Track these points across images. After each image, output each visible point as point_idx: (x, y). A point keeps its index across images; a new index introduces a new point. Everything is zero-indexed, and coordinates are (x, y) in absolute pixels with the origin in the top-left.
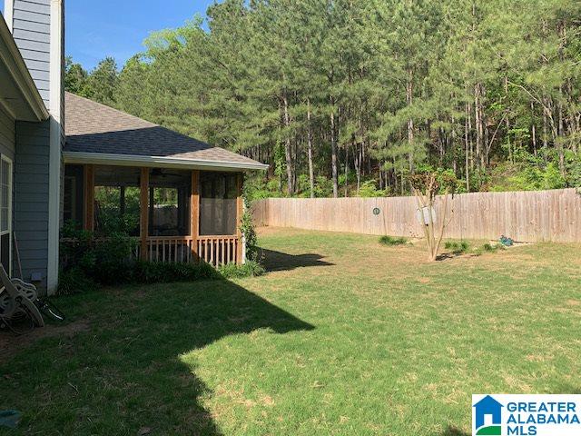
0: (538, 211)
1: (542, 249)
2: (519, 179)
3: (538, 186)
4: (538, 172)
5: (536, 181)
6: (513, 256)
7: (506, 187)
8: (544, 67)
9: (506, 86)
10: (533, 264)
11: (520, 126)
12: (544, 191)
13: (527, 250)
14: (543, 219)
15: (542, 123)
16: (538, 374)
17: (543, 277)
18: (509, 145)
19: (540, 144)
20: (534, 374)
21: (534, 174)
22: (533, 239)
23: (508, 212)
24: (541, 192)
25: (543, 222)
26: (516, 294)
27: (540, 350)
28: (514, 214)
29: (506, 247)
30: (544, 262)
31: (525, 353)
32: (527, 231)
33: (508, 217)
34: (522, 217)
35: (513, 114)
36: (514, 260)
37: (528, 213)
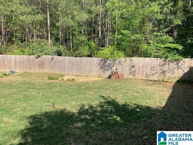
0: (23, 62)
1: (24, 74)
2: (18, 51)
3: (24, 54)
4: (24, 49)
5: (23, 52)
6: (14, 77)
7: (13, 53)
8: (26, 15)
9: (14, 18)
10: (20, 79)
11: (18, 33)
12: (26, 56)
13: (20, 75)
14: (25, 65)
15: (26, 34)
16: (16, 115)
17: (23, 84)
18: (15, 39)
19: (25, 40)
20: (15, 115)
21: (22, 50)
22: (22, 71)
23: (13, 62)
24: (25, 56)
25: (25, 66)
26: (13, 90)
27: (18, 107)
28: (16, 63)
29: (12, 74)
30: (24, 79)
31: (13, 109)
32: (20, 69)
33: (13, 64)
34: (18, 64)
35: (16, 29)
36: (14, 79)
37: (20, 63)
